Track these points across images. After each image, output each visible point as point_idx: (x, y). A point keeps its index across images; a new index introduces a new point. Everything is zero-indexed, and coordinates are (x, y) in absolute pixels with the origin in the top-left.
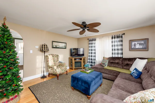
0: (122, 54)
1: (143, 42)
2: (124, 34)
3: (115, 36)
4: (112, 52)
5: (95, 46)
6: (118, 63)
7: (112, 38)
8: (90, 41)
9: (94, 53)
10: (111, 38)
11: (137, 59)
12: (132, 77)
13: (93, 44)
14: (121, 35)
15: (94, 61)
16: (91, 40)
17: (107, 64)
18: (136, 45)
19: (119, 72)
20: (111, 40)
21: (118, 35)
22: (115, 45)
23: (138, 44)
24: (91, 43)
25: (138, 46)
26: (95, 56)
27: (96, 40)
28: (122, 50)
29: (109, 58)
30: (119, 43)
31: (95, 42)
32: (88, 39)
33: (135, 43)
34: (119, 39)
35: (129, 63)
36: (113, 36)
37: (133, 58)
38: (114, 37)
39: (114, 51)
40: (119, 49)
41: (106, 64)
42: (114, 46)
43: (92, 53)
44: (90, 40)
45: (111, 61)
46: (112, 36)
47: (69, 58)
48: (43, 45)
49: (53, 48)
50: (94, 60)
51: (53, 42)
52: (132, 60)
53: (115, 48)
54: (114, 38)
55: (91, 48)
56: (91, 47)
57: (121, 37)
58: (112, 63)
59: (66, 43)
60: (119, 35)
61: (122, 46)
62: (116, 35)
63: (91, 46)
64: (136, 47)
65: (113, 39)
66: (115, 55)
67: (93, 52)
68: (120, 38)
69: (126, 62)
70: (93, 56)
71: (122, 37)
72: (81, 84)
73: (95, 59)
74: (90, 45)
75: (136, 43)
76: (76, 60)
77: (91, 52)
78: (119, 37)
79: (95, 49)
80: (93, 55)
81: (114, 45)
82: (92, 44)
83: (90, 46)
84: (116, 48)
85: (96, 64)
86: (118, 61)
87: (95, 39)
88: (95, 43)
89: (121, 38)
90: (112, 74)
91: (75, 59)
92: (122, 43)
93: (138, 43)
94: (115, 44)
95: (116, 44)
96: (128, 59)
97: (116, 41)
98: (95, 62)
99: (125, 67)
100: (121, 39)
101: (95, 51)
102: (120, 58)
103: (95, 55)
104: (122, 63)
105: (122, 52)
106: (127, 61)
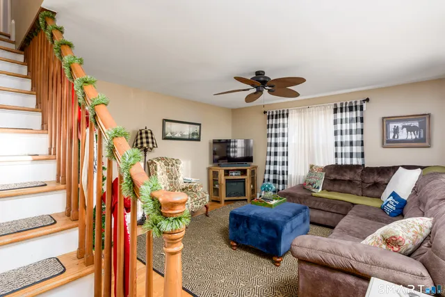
0: (363, 155)
1: (416, 124)
2: (367, 100)
3: (344, 106)
4: (336, 150)
5: (286, 132)
6: (350, 181)
7: (335, 111)
8: (270, 117)
9: (284, 153)
10: (333, 110)
11: (400, 169)
12: (383, 214)
13: (281, 128)
14: (358, 104)
15: (283, 177)
16: (272, 116)
17: (320, 184)
18: (400, 130)
19: (353, 204)
20: (331, 117)
21: (351, 103)
22: (344, 132)
23: (405, 129)
24: (274, 123)
25: (403, 135)
26: (287, 162)
27: (287, 114)
28: (362, 145)
29: (326, 167)
30: (354, 126)
31: (286, 122)
32: (265, 112)
33: (397, 125)
34: (354, 114)
35: (380, 179)
36: (339, 106)
37: (390, 167)
38: (341, 108)
39: (339, 148)
40: (354, 143)
41: (317, 185)
42: (341, 134)
43: (276, 154)
44: (271, 114)
45: (333, 176)
46: (336, 105)
47: (209, 169)
48: (143, 131)
49: (165, 138)
50: (283, 174)
51: (165, 120)
52: (388, 171)
53: (344, 140)
54: (339, 110)
55: (273, 138)
56: (273, 135)
57: (359, 108)
58: (335, 180)
59: (200, 125)
60: (353, 101)
61: (362, 133)
62: (346, 103)
63: (273, 132)
64: (400, 138)
65: (339, 115)
66: (343, 159)
67: (280, 149)
68: (356, 110)
69: (371, 177)
70: (281, 164)
71: (362, 109)
72: (257, 230)
73: (287, 172)
74: (270, 129)
75: (400, 125)
76: (228, 175)
77: (273, 149)
78: (354, 108)
79: (286, 142)
80: (280, 159)
81: (341, 131)
82: (276, 127)
83: (270, 132)
84: (347, 138)
85: (289, 187)
86: (352, 177)
87: (285, 112)
88: (286, 125)
89: (359, 112)
90: (333, 211)
91: (227, 173)
92: (362, 126)
93: (403, 127)
94: (344, 129)
95: (346, 127)
96: (377, 169)
97: (346, 119)
98: (285, 179)
99: (369, 192)
100: (359, 115)
101: (285, 147)
102: (358, 166)
103: (285, 160)
104: (363, 182)
105: (363, 149)
106: (376, 174)
